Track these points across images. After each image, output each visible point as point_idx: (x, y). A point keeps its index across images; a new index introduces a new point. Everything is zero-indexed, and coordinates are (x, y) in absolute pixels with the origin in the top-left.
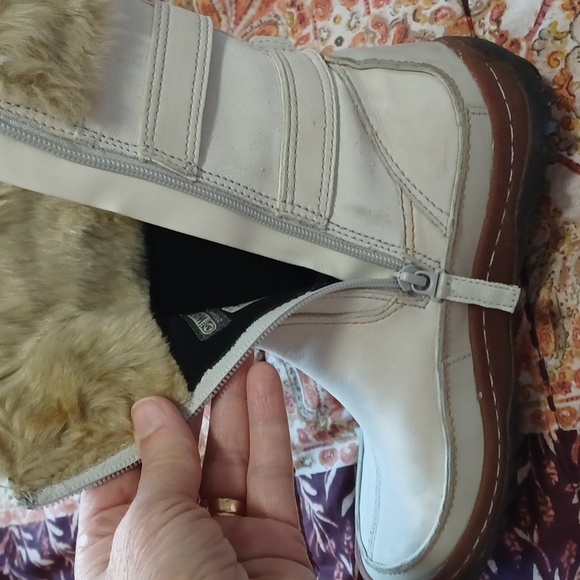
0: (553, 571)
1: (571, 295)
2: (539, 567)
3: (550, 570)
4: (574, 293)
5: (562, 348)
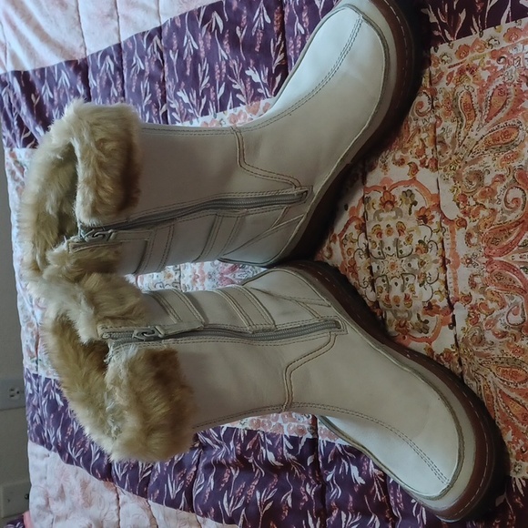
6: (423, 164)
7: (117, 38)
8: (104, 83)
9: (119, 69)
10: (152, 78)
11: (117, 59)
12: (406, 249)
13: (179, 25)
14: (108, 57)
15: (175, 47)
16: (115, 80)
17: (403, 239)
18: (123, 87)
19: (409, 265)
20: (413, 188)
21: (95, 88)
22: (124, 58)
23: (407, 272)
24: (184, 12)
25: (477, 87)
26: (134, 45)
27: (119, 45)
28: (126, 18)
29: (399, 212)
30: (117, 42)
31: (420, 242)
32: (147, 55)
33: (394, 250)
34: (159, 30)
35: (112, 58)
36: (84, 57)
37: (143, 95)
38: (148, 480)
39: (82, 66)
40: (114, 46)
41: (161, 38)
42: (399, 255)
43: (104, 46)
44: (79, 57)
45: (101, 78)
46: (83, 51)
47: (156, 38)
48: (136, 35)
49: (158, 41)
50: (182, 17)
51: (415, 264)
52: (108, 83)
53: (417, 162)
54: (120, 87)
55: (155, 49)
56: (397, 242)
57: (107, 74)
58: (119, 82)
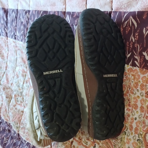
7: (17, 7)
8: (11, 20)
9: (16, 18)
10: (24, 26)
11: (16, 14)
13: (34, 13)
14: (14, 12)
15: (32, 20)
16: (15, 20)
18: (16, 24)
21: (9, 20)
22: (18, 15)
24: (36, 10)
26: (21, 12)
27: (17, 10)
28: (21, 2)
30: (17, 9)
32: (24, 18)
34: (29, 11)
35: (15, 13)
36: (7, 8)
37: (21, 30)
38: (6, 144)
39: (7, 11)
40: (16, 9)
41: (29, 14)
43: (13, 8)
44: (6, 8)
45: (11, 18)
46: (7, 6)
47: (28, 13)
48: (22, 10)
49: (28, 15)
50: (35, 11)
52: (13, 21)
54: (16, 23)
55: (27, 17)
57: (13, 18)
58: (16, 22)
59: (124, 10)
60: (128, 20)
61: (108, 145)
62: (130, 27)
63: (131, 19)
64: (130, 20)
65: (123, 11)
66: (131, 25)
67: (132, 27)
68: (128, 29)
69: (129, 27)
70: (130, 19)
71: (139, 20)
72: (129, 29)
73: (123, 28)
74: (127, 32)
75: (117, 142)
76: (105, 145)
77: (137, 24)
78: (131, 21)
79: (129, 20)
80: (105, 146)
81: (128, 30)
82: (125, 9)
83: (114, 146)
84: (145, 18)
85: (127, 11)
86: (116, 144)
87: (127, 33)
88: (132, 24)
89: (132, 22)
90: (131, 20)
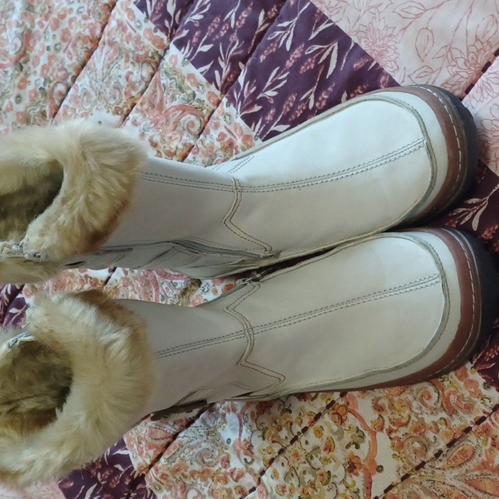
0: (98, 495)
1: (190, 455)
2: (96, 487)
3: (98, 493)
4: (191, 456)
5: (169, 462)
6: (390, 432)
12: (316, 462)
17: (323, 454)
19: (304, 472)
20: (368, 438)
23: (298, 472)
25: (484, 457)
29: (340, 434)
31: (329, 472)
33: (309, 449)
42: (309, 458)
51: (308, 477)
53: (387, 425)
56: (316, 449)
59: (325, 9)
60: (326, 47)
61: (147, 288)
62: (316, 64)
63: (333, 49)
64: (330, 49)
65: (322, 10)
66: (321, 61)
67: (321, 67)
68: (309, 64)
69: (314, 61)
70: (331, 47)
71: (345, 65)
72: (312, 66)
73: (303, 53)
74: (303, 68)
75: (171, 291)
76: (141, 285)
77: (335, 70)
78: (327, 53)
79: (328, 48)
80: (139, 286)
81: (308, 68)
82: (328, 9)
83: (162, 296)
84: (357, 67)
85: (331, 16)
86: (168, 294)
87: (301, 72)
88: (324, 61)
89: (329, 57)
90: (331, 52)
